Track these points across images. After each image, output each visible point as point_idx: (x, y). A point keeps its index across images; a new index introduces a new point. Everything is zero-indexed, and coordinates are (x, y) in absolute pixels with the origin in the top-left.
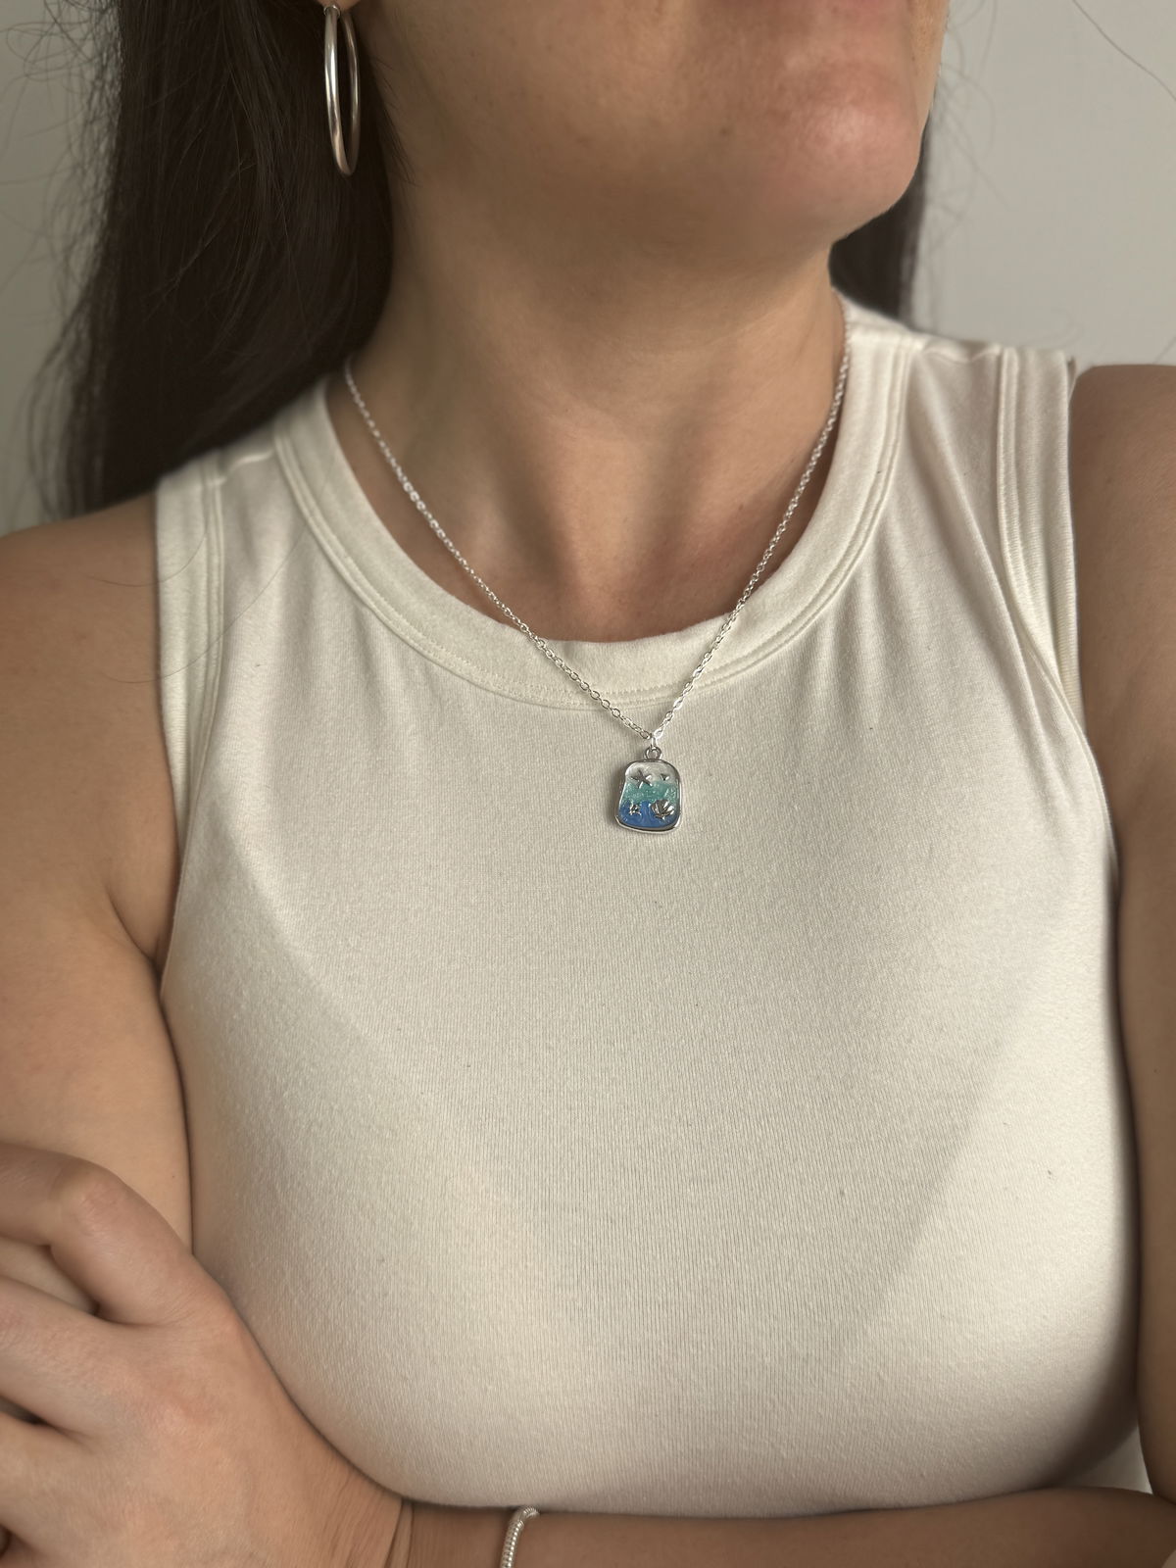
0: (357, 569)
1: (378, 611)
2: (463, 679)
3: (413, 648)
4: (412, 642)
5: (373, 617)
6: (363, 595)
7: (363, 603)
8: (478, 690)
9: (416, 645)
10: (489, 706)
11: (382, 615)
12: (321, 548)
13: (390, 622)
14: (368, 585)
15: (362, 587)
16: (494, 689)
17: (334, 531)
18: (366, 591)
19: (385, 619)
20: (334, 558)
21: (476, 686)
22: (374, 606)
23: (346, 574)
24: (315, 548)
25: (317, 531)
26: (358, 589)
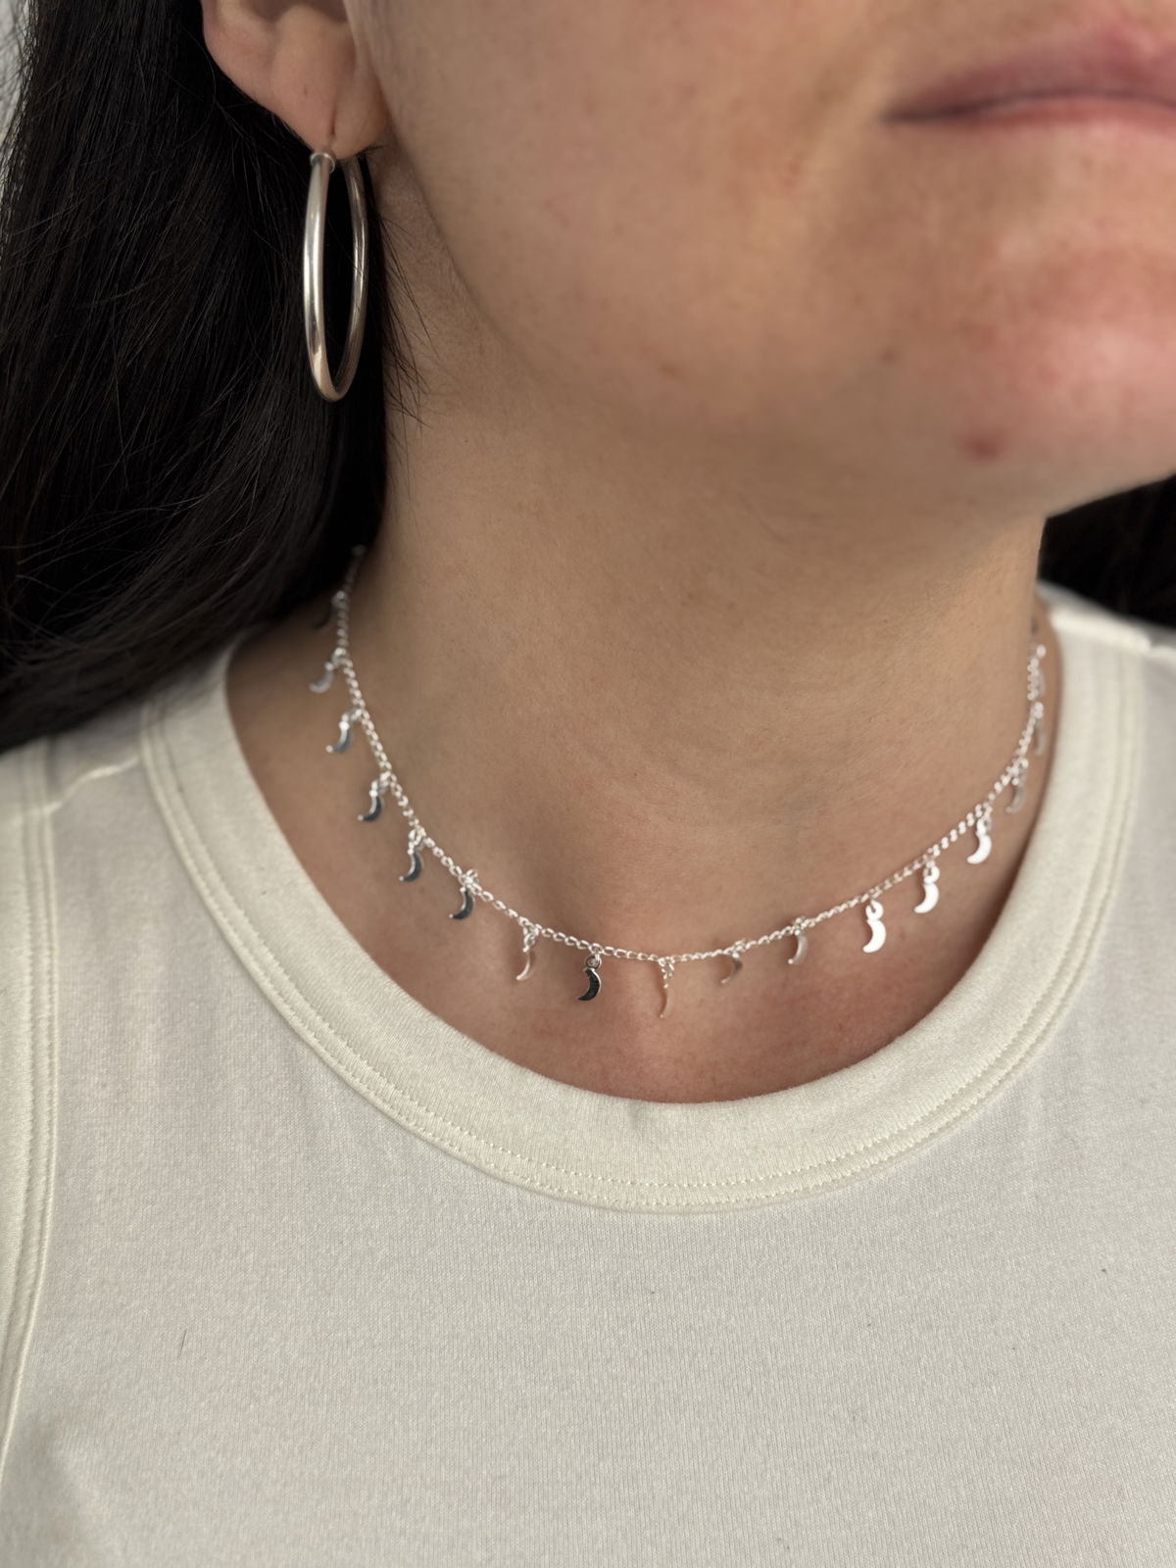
0: (281, 971)
1: (321, 1049)
2: (465, 1163)
3: (382, 1112)
4: (379, 1102)
5: (314, 1061)
6: (296, 1022)
7: (297, 1036)
8: (491, 1182)
9: (386, 1107)
10: (509, 1209)
11: (327, 1056)
12: (222, 935)
13: (342, 1069)
14: (300, 1002)
15: (295, 1006)
16: (517, 1179)
17: (238, 902)
18: (298, 1012)
19: (334, 1063)
20: (244, 953)
21: (488, 1175)
22: (314, 1042)
23: (266, 985)
24: (211, 933)
25: (211, 902)
26: (285, 1009)
